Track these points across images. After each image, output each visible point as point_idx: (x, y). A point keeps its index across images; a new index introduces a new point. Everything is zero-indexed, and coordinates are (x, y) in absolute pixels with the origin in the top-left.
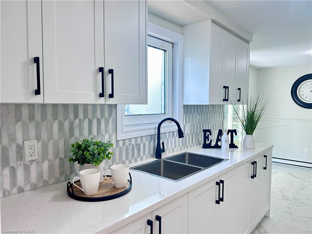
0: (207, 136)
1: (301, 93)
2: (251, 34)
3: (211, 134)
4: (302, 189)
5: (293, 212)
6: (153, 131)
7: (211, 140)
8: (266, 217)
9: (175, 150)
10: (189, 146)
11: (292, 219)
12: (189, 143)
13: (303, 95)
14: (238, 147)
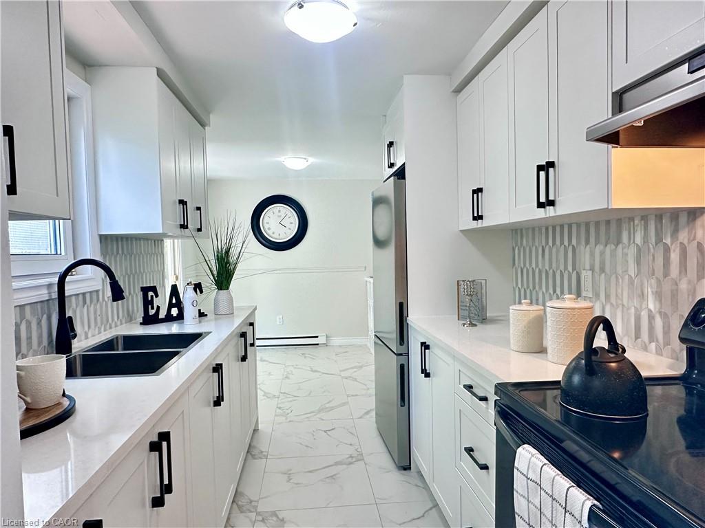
0: (150, 299)
1: (267, 226)
2: (208, 113)
3: (157, 296)
4: (287, 377)
5: (287, 412)
6: (45, 291)
7: (158, 307)
8: (255, 430)
9: (90, 335)
10: (113, 325)
11: (290, 421)
12: (113, 320)
13: (269, 229)
14: (206, 315)
